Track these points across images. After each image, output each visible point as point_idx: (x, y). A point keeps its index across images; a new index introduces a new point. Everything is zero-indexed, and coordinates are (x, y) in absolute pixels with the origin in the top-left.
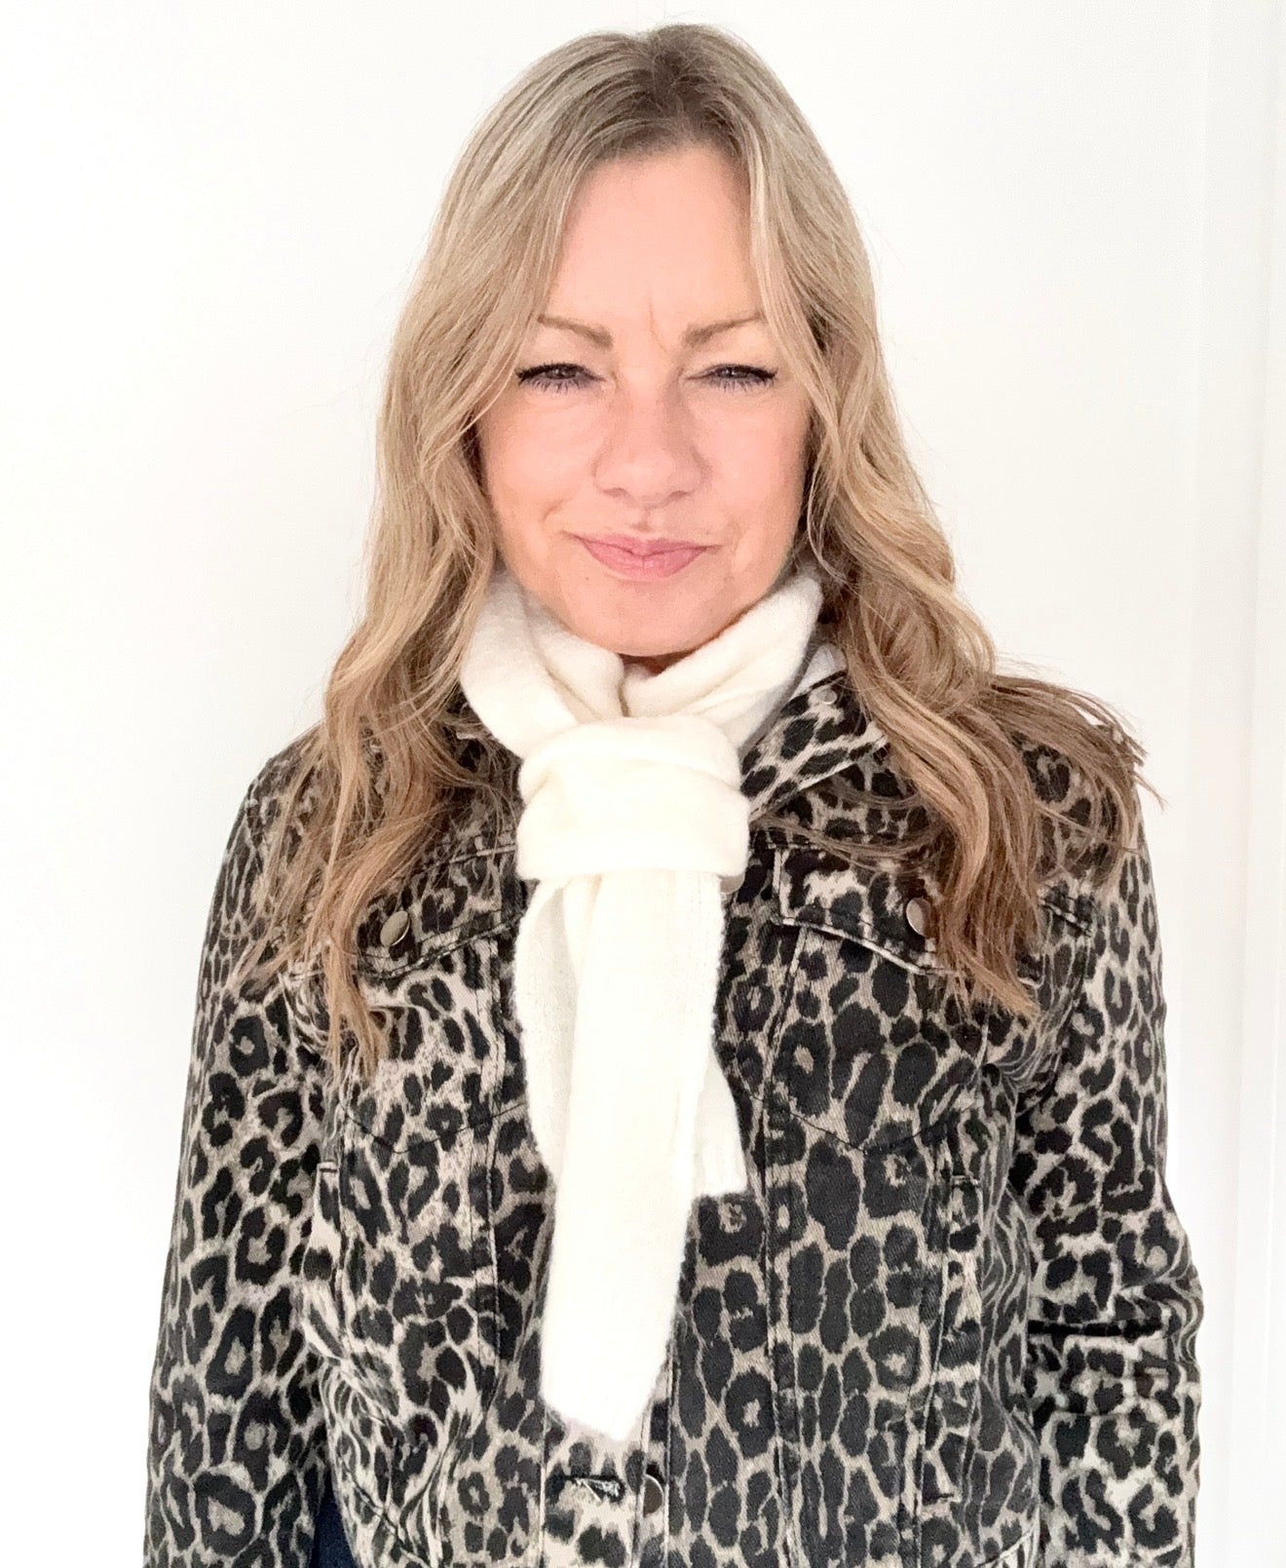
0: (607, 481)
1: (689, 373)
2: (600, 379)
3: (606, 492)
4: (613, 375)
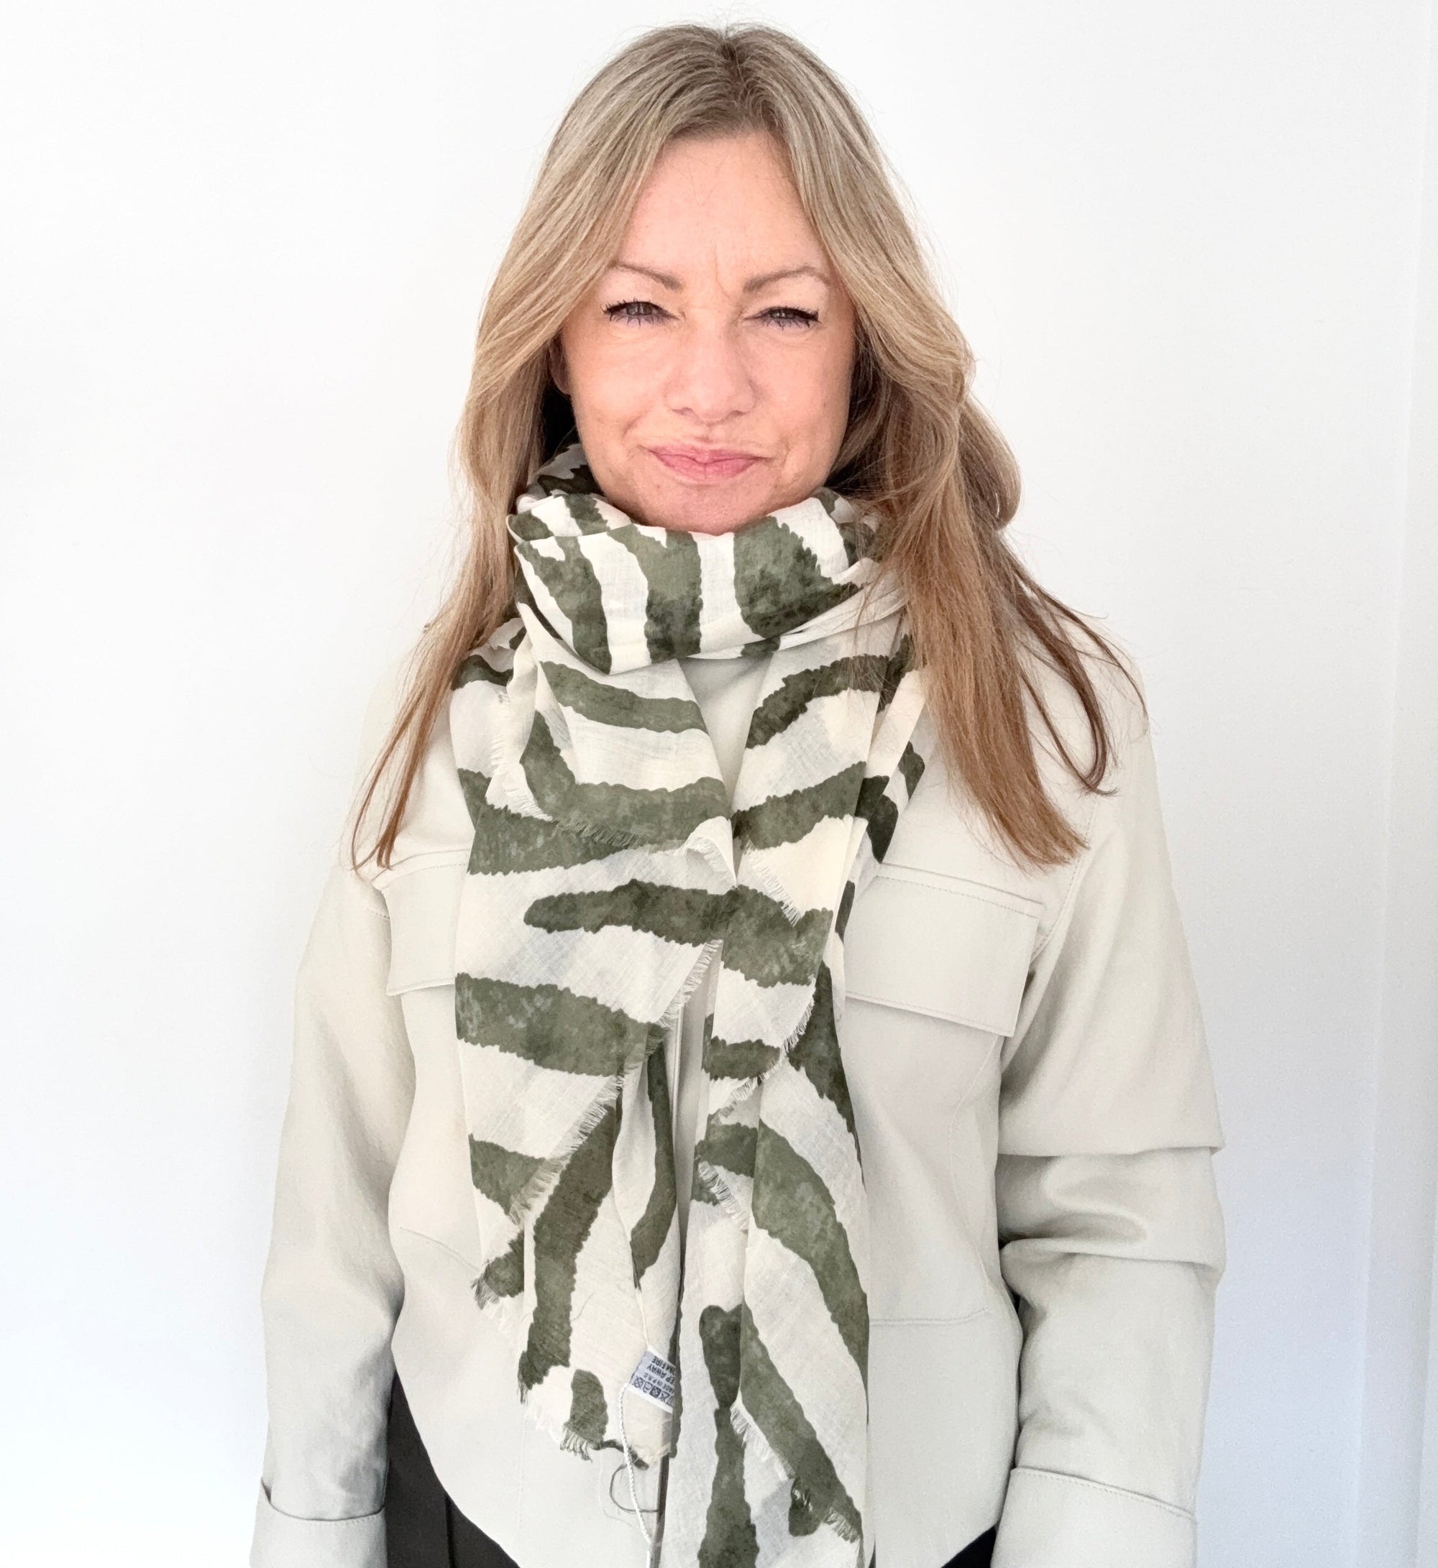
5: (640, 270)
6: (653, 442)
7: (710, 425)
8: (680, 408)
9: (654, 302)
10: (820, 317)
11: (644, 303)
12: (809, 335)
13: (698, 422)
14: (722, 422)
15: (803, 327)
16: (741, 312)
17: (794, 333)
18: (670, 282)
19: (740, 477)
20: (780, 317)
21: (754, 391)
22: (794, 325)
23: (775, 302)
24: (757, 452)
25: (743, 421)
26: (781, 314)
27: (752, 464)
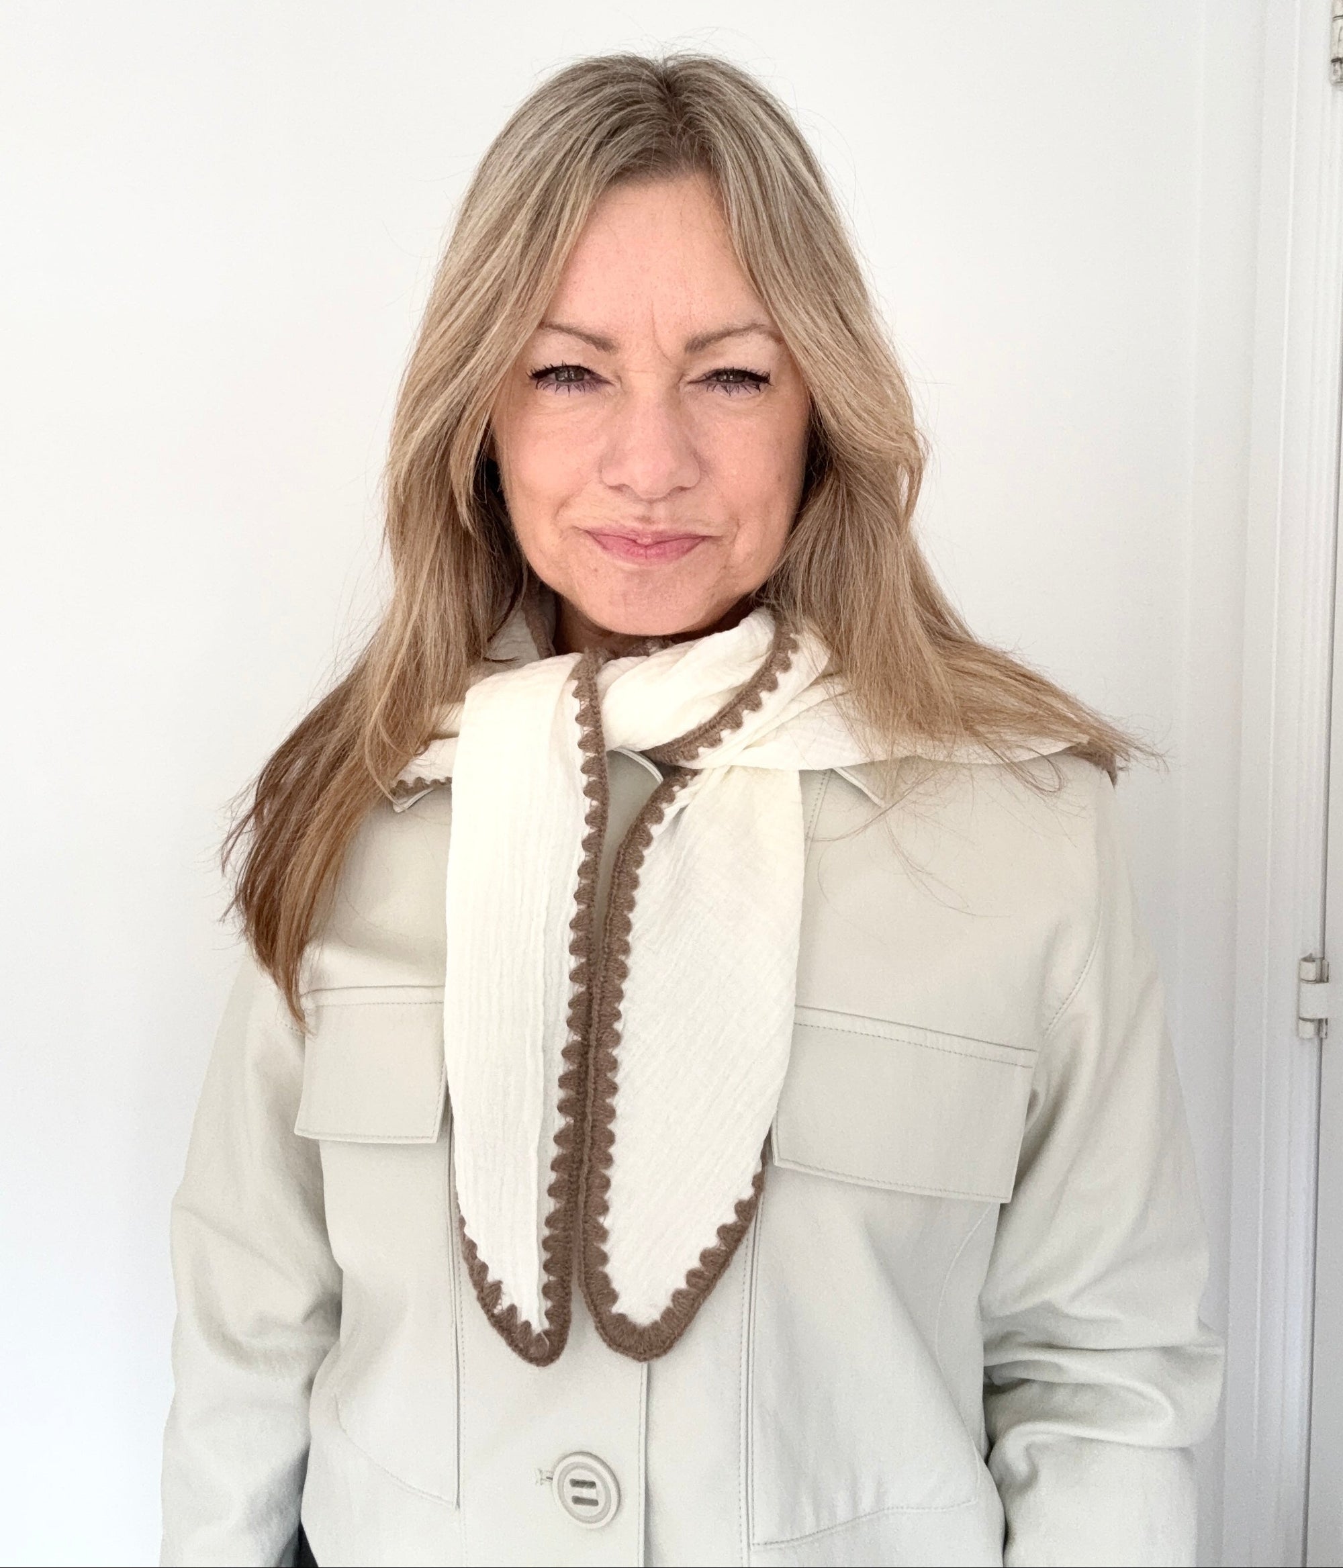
0: (613, 478)
1: (688, 379)
2: (607, 382)
3: (611, 487)
4: (619, 378)
5: (568, 331)
6: (590, 524)
7: (651, 502)
8: (615, 483)
9: (585, 365)
10: (772, 380)
11: (573, 367)
12: (758, 399)
13: (638, 500)
14: (664, 499)
15: (754, 392)
16: (682, 376)
17: (742, 398)
18: (602, 343)
19: (685, 559)
20: (727, 381)
21: (700, 463)
22: (742, 390)
23: (721, 363)
24: (702, 530)
25: (688, 498)
26: (728, 377)
27: (697, 544)
